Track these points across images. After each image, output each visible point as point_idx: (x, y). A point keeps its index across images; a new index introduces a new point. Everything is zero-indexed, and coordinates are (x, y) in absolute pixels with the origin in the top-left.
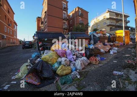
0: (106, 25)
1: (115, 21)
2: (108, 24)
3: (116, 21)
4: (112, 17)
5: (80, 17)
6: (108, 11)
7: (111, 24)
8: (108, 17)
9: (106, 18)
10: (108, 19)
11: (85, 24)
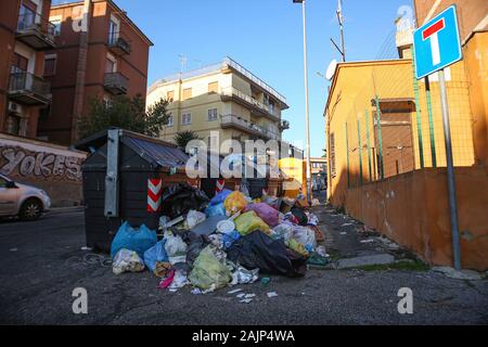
0: (217, 123)
1: (246, 115)
2: (227, 120)
3: (252, 115)
4: (241, 95)
5: (112, 53)
6: (230, 67)
7: (237, 121)
8: (229, 91)
9: (219, 92)
10: (225, 99)
11: (130, 95)
